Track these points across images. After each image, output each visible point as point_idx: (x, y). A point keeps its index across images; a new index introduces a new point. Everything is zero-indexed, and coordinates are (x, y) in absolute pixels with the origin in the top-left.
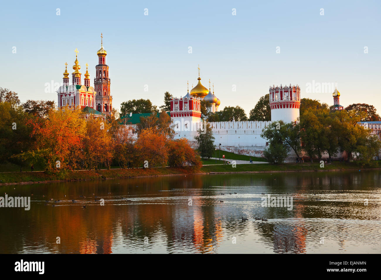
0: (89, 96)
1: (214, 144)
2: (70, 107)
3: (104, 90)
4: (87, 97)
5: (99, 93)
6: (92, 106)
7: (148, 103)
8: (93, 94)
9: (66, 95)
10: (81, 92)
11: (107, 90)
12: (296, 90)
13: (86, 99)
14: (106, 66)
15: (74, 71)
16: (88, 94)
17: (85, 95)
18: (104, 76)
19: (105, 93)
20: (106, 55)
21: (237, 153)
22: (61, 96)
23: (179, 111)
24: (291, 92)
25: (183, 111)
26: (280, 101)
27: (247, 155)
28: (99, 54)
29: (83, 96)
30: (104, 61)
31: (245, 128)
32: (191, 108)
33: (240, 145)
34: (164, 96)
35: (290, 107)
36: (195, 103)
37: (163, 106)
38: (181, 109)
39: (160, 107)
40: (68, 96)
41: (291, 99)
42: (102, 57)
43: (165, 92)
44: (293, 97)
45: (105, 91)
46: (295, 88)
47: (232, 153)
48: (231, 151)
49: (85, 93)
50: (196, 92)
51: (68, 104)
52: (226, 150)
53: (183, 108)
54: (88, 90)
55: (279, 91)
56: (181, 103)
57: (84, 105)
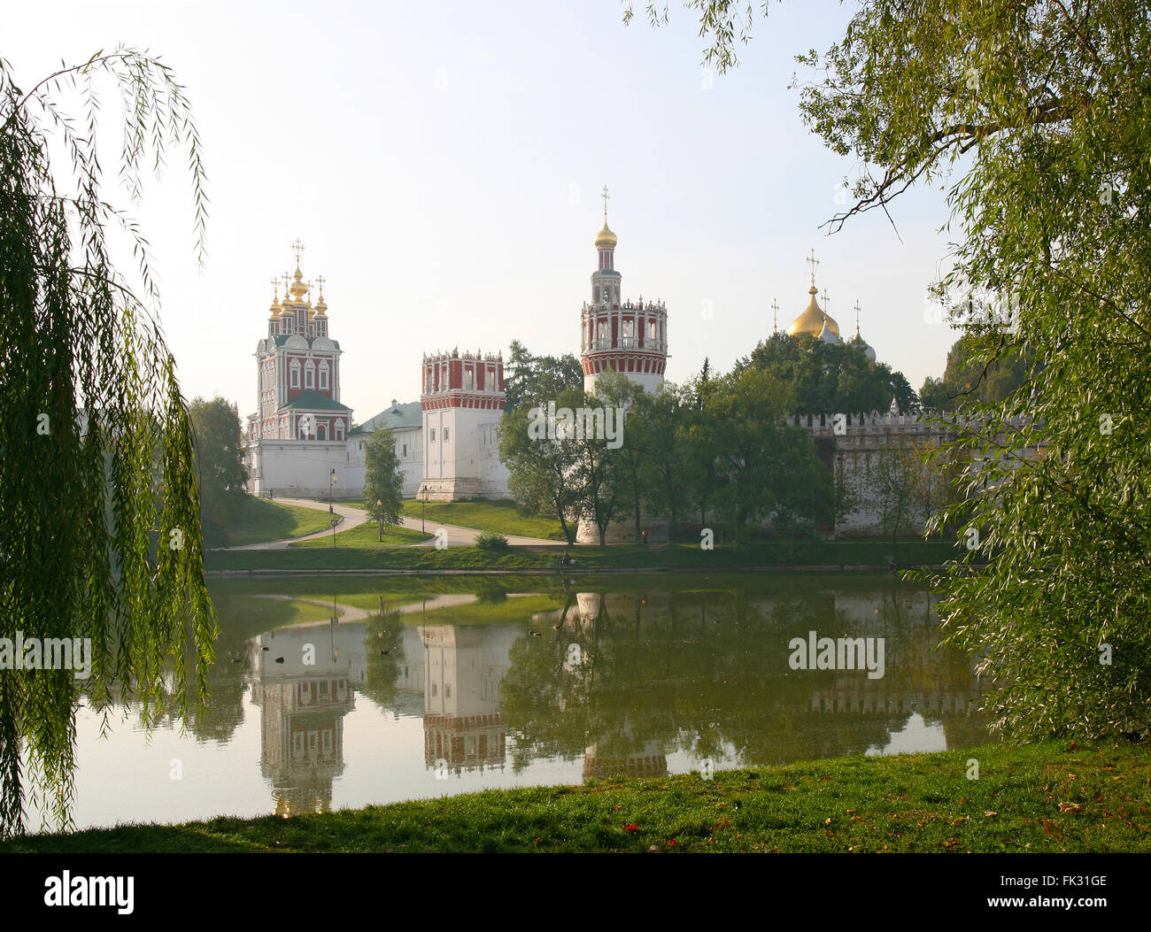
0: (317, 362)
2: (271, 394)
4: (309, 365)
8: (331, 357)
9: (266, 363)
10: (288, 354)
13: (306, 371)
16: (314, 355)
17: (302, 361)
40: (269, 366)
49: (305, 355)
51: (269, 385)
54: (310, 347)
57: (298, 386)
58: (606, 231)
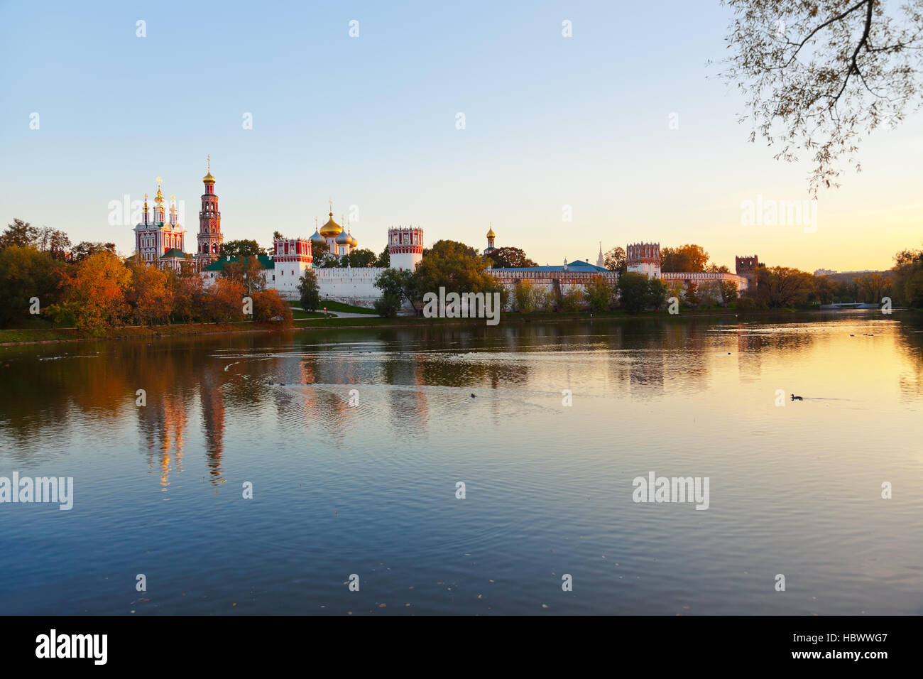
0: (176, 235)
1: (319, 294)
2: (151, 249)
3: (212, 226)
4: (173, 237)
5: (206, 230)
6: (180, 248)
7: (253, 245)
8: (182, 233)
9: (145, 234)
10: (165, 231)
11: (216, 226)
12: (418, 232)
13: (171, 239)
14: (214, 196)
15: (156, 204)
17: (170, 235)
18: (212, 208)
19: (214, 230)
20: (214, 182)
21: (352, 305)
22: (140, 235)
23: (283, 255)
24: (411, 234)
25: (289, 255)
26: (399, 244)
27: (364, 307)
28: (205, 182)
29: (167, 236)
30: (211, 190)
31: (362, 277)
32: (298, 251)
33: (356, 295)
34: (273, 235)
35: (411, 252)
36: (303, 246)
37: (271, 249)
38: (286, 253)
39: (268, 250)
40: (148, 236)
41: (412, 243)
42: (209, 183)
43: (274, 231)
44: (413, 241)
45: (214, 227)
46: (416, 230)
47: (347, 305)
48: (345, 302)
49: (171, 232)
50: (326, 230)
51: (148, 245)
52: (340, 301)
53: (289, 252)
54: (173, 228)
55: (398, 233)
56: (286, 245)
57: (169, 247)
58: (209, 175)
